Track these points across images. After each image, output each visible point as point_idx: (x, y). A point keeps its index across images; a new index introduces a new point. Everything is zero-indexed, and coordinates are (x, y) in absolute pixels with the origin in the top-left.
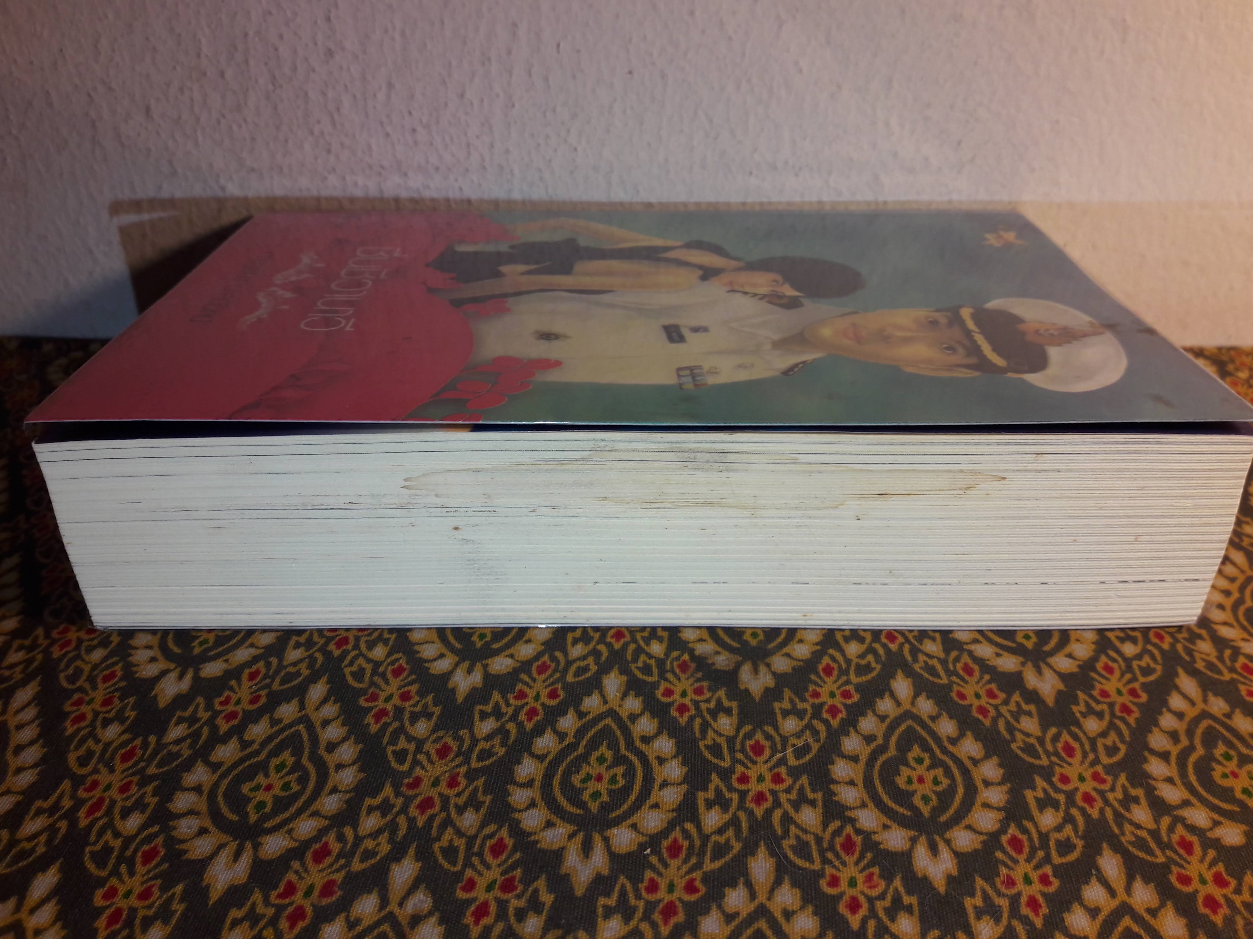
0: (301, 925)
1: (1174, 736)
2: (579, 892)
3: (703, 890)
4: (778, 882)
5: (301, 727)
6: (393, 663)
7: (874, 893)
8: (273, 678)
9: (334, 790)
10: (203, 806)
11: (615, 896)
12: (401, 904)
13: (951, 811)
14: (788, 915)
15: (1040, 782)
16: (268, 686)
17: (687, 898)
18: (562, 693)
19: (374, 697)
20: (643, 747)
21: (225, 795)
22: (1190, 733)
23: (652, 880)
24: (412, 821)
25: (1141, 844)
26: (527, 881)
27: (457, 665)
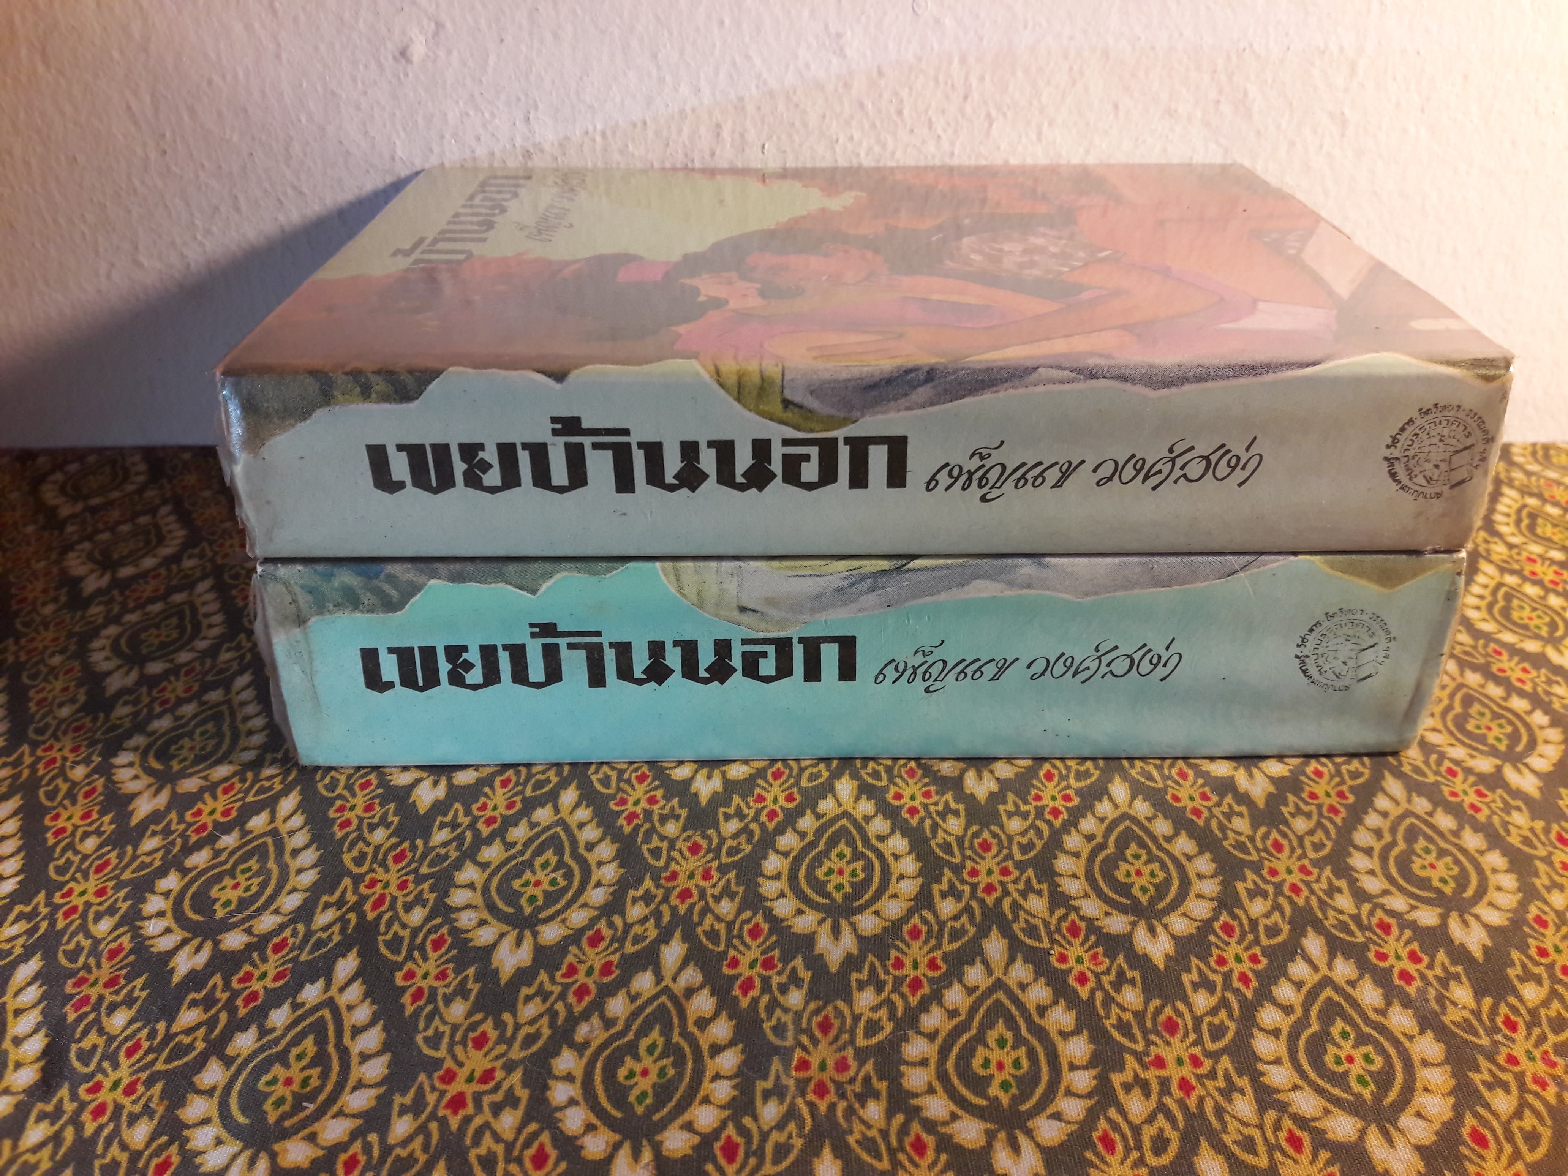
0: (587, 999)
1: (1378, 833)
2: (834, 968)
3: (944, 967)
4: (1011, 960)
5: (559, 829)
6: (636, 770)
7: (1099, 969)
8: (525, 786)
9: (599, 884)
10: (478, 900)
11: (866, 972)
12: (674, 979)
13: (1168, 900)
14: (1023, 987)
15: (1250, 875)
16: (522, 792)
17: (930, 974)
18: (798, 797)
19: (623, 802)
20: (879, 845)
21: (498, 890)
22: (1393, 830)
23: (897, 959)
24: (674, 910)
25: (1343, 927)
26: (786, 960)
27: (696, 771)
